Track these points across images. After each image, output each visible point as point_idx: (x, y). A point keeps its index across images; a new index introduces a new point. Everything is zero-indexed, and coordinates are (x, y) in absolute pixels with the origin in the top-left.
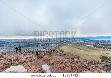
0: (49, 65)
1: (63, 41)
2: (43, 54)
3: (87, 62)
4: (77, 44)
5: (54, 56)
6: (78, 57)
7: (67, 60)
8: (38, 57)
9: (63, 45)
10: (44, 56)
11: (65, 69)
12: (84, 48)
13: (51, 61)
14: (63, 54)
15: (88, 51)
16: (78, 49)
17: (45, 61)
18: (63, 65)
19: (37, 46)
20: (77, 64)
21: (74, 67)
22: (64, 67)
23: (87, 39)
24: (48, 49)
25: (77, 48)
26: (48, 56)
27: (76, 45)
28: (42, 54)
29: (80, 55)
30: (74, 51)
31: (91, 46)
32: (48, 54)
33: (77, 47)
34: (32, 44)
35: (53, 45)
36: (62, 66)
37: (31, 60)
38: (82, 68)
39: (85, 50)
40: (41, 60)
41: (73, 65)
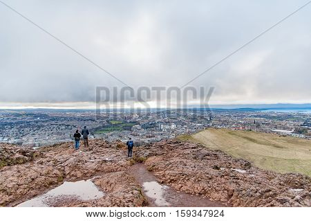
0: (163, 183)
1: (204, 118)
2: (147, 153)
3: (276, 181)
4: (244, 124)
5: (178, 160)
6: (247, 165)
7: (213, 172)
8: (132, 160)
9: (202, 129)
10: (150, 159)
11: (208, 198)
12: (266, 138)
13: (167, 172)
14: (201, 154)
15: (278, 147)
16: (246, 140)
17: (150, 171)
18: (204, 184)
19: (129, 129)
20: (244, 185)
21: (235, 194)
22: (205, 193)
23: (276, 111)
24: (159, 138)
25: (245, 138)
26: (160, 158)
27: (241, 128)
28: (143, 151)
29: (253, 158)
30: (236, 146)
31: (289, 132)
32: (160, 152)
33: (244, 135)
34: (116, 125)
35: (173, 126)
36: (199, 187)
37: (113, 166)
38: (260, 197)
39: (269, 144)
40: (141, 169)
41: (232, 187)
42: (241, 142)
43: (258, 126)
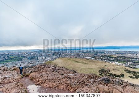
0: (38, 85)
1: (57, 53)
2: (30, 71)
3: (84, 77)
4: (74, 55)
5: (45, 73)
6: (75, 72)
7: (61, 77)
8: (22, 75)
9: (57, 58)
10: (31, 74)
11: (58, 89)
12: (82, 60)
13: (40, 79)
14: (56, 69)
15: (86, 64)
16: (74, 62)
17: (31, 80)
18: (57, 83)
19: (21, 60)
20: (73, 80)
21: (70, 85)
22: (58, 86)
24: (37, 63)
25: (74, 61)
26: (37, 73)
27: (73, 57)
28: (28, 71)
29: (77, 69)
30: (70, 64)
31: (89, 58)
32: (37, 70)
33: (74, 60)
34: (13, 58)
35: (44, 58)
36: (54, 84)
37: (10, 80)
38: (79, 85)
39: (83, 63)
40: (27, 79)
41: (69, 82)
42: (73, 63)
43: (79, 56)
